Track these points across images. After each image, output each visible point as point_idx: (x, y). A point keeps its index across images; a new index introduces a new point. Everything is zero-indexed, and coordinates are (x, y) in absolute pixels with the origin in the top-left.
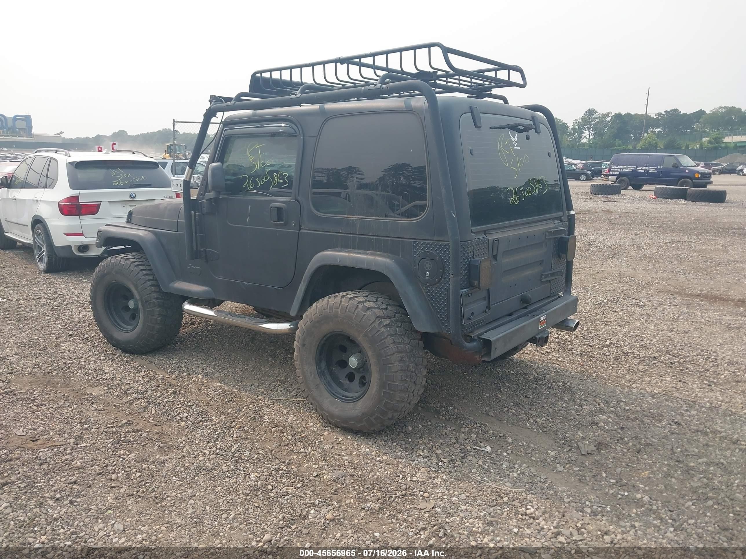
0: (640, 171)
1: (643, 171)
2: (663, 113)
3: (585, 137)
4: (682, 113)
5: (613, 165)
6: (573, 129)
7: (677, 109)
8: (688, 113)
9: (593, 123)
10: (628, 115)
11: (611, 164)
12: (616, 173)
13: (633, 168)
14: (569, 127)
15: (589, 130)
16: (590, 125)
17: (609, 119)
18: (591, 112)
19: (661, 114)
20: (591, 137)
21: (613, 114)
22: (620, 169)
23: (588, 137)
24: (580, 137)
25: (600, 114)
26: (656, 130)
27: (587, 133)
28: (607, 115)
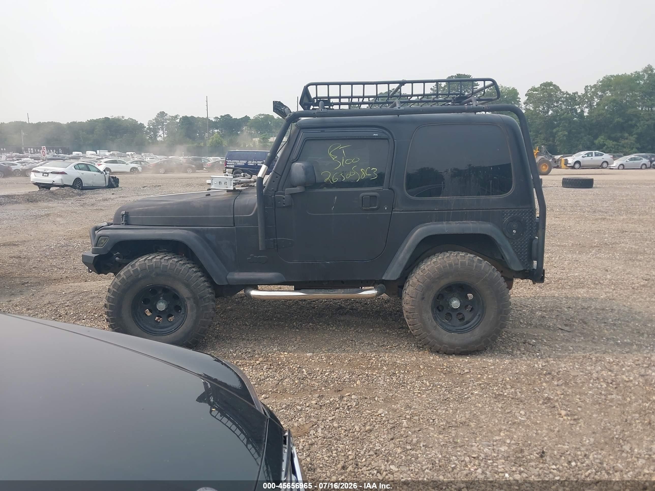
0: (251, 164)
1: (253, 164)
2: (220, 117)
3: (160, 136)
4: (233, 118)
5: (228, 160)
6: (149, 128)
7: (229, 115)
8: (238, 118)
9: (165, 123)
10: (192, 117)
11: (226, 159)
12: (231, 166)
13: (245, 162)
14: (145, 127)
15: (163, 129)
16: (163, 125)
17: (178, 120)
18: (162, 114)
19: (218, 118)
20: (165, 136)
21: (181, 117)
22: (235, 163)
23: (162, 135)
24: (156, 136)
25: (170, 116)
26: (216, 131)
27: (161, 133)
28: (176, 117)
